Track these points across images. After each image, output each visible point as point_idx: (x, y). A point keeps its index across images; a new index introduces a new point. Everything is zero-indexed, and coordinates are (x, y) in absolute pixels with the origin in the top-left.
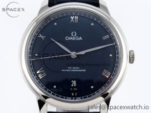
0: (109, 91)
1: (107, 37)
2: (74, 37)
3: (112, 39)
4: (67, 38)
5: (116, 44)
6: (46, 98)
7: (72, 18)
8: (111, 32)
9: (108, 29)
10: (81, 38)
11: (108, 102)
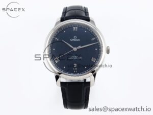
0: (95, 69)
1: (94, 39)
2: (75, 39)
3: (97, 40)
4: (71, 40)
5: (99, 43)
6: (60, 74)
7: (74, 28)
8: (96, 36)
9: (94, 34)
10: (79, 40)
11: (95, 76)
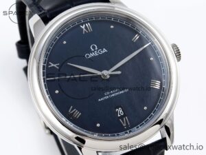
1: (137, 37)
3: (144, 38)
4: (88, 56)
5: (152, 43)
7: (83, 27)
8: (139, 29)
9: (133, 26)
10: (105, 50)
